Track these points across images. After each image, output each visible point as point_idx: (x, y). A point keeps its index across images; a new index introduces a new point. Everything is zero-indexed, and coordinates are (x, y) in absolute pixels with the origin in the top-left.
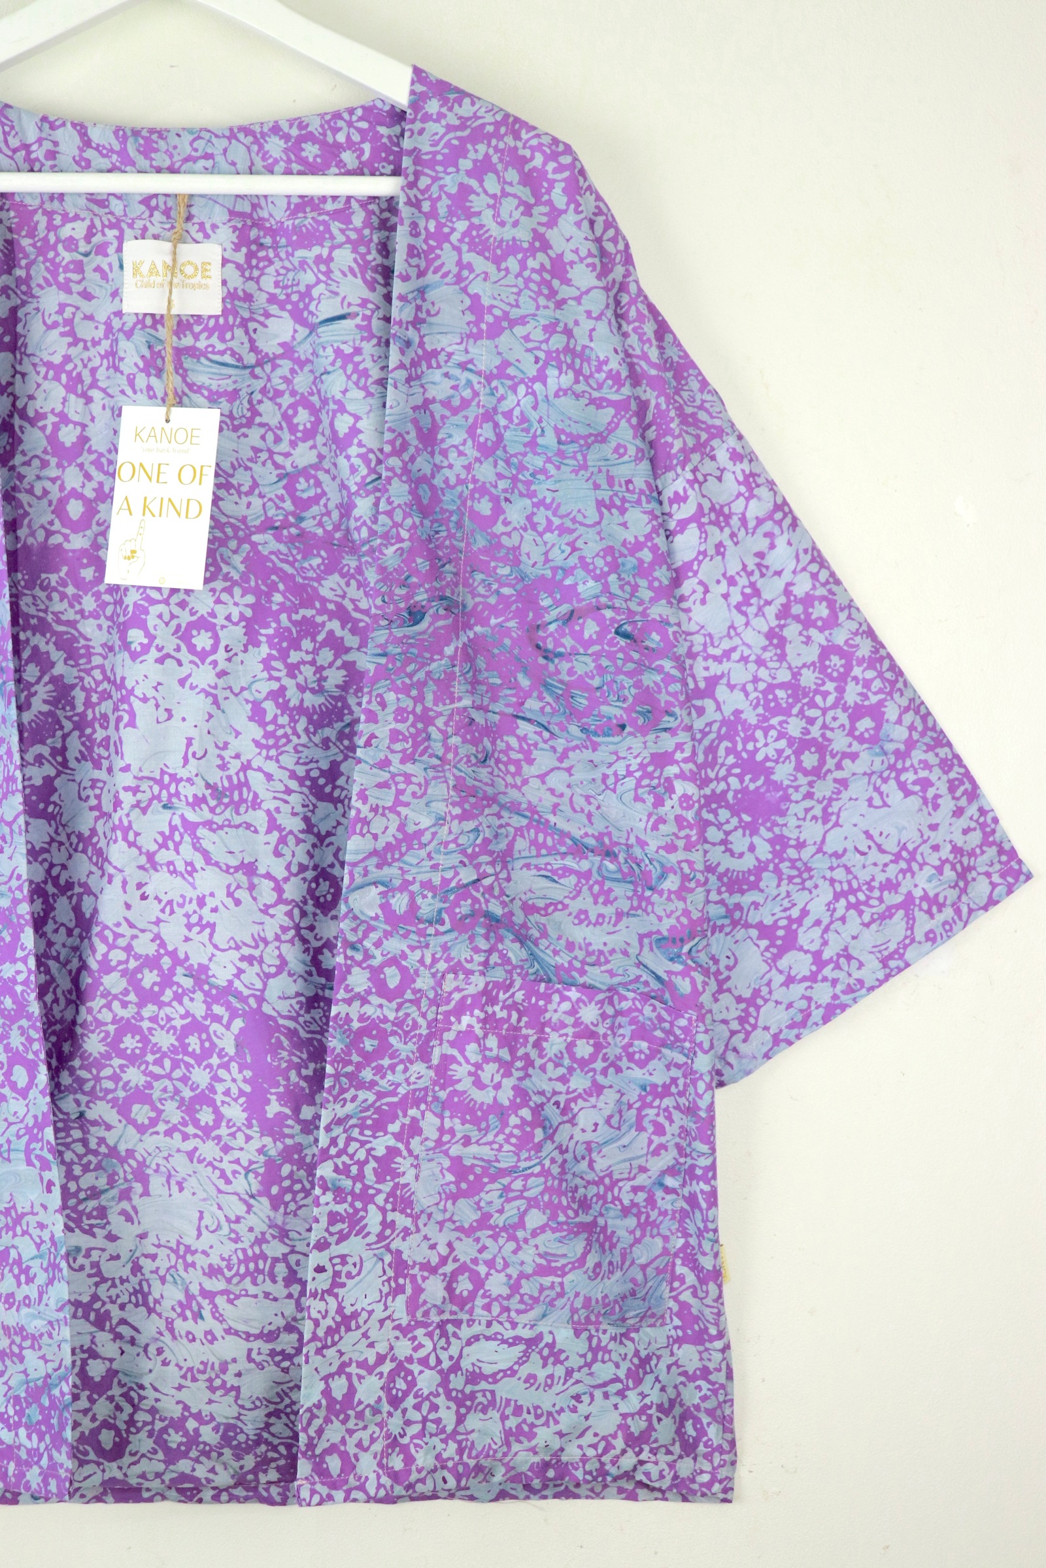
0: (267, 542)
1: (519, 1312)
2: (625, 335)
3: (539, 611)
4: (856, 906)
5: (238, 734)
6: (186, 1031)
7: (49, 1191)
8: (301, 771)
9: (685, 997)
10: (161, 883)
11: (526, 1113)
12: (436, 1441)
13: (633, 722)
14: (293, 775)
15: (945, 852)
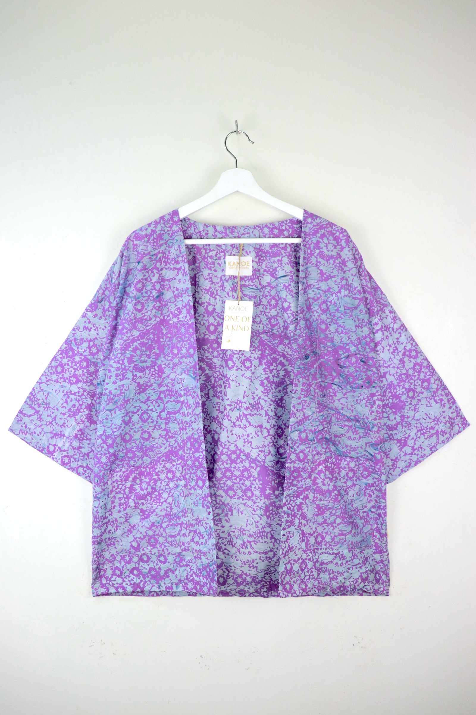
0: (264, 337)
1: (334, 546)
2: (361, 280)
3: (339, 355)
4: (423, 434)
5: (257, 389)
6: (243, 471)
7: (209, 514)
8: (273, 399)
9: (379, 460)
10: (237, 430)
11: (336, 492)
12: (312, 581)
13: (365, 385)
14: (272, 400)
15: (447, 419)
